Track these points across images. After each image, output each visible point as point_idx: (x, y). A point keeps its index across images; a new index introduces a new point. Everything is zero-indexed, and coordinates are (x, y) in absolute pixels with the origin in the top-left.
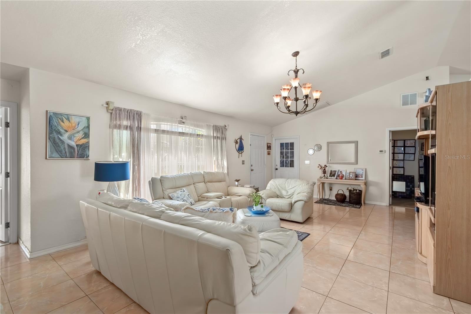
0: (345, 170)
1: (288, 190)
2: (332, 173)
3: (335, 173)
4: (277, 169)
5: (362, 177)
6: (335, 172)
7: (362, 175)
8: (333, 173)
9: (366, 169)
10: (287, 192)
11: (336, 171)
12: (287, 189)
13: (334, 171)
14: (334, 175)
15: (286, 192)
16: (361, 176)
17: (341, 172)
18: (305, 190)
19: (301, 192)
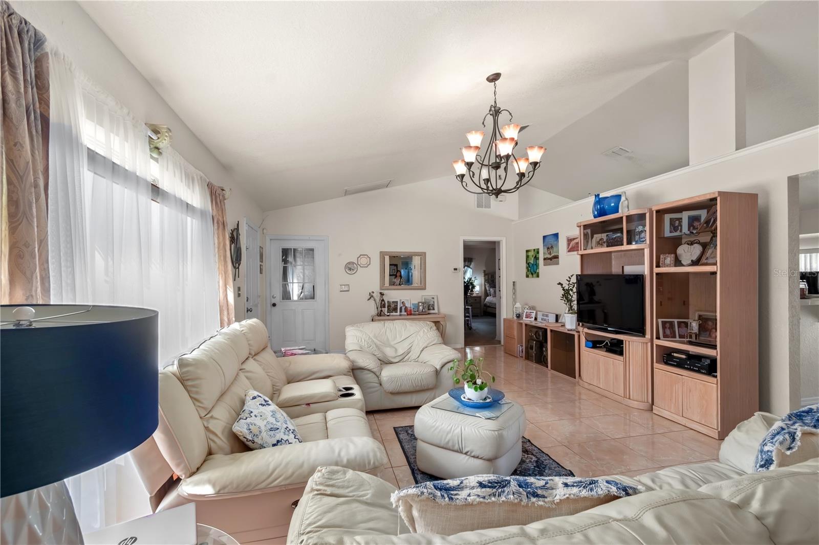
0: (408, 300)
1: (396, 346)
2: (390, 306)
3: (397, 305)
4: (274, 305)
5: (434, 309)
6: (395, 304)
7: (433, 305)
8: (393, 306)
9: (437, 296)
10: (396, 350)
11: (397, 302)
12: (392, 343)
13: (393, 302)
14: (395, 310)
15: (394, 349)
16: (432, 308)
17: (403, 302)
18: (434, 340)
19: (428, 344)
